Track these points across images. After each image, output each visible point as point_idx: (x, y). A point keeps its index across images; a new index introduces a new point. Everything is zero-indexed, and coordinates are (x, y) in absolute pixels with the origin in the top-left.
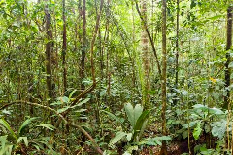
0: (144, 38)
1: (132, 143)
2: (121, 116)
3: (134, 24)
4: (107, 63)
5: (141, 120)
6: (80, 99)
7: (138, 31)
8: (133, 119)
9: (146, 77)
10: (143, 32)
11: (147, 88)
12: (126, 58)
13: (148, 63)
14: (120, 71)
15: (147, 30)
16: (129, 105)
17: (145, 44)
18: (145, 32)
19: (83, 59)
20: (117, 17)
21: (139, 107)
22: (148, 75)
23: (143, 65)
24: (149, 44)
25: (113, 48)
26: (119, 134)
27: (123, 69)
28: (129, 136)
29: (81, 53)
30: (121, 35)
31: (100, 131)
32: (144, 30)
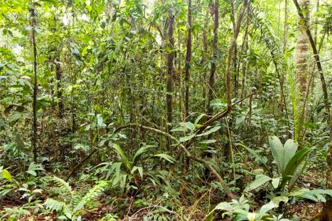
0: (302, 45)
1: (279, 193)
2: (263, 154)
3: (286, 24)
4: (243, 81)
5: (295, 162)
6: (209, 127)
7: (292, 35)
8: (281, 160)
9: (302, 103)
10: (301, 36)
11: (301, 119)
12: (271, 74)
13: (305, 81)
14: (260, 93)
15: (308, 32)
16: (275, 140)
17: (304, 53)
18: (306, 34)
19: (212, 75)
20: (261, 15)
21: (291, 144)
22: (304, 99)
23: (299, 84)
24: (310, 52)
25: (253, 60)
26: (260, 177)
27: (265, 90)
28: (276, 182)
29: (210, 67)
30: (267, 41)
31: (231, 171)
32: (304, 32)
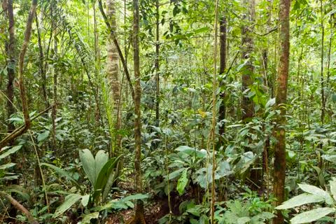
0: (112, 53)
1: (91, 210)
2: (75, 170)
3: (96, 31)
4: (55, 89)
5: (105, 173)
6: (4, 148)
7: (103, 43)
8: (92, 175)
9: (116, 111)
10: (109, 45)
11: (117, 126)
12: (85, 82)
13: (118, 90)
14: (76, 102)
15: (115, 42)
16: (86, 153)
17: (114, 62)
18: (113, 44)
19: (10, 83)
21: (102, 156)
22: (118, 107)
23: (111, 93)
24: (119, 62)
26: (70, 197)
27: (81, 99)
28: (85, 200)
29: (6, 73)
30: (76, 47)
31: (42, 196)
32: (112, 41)
